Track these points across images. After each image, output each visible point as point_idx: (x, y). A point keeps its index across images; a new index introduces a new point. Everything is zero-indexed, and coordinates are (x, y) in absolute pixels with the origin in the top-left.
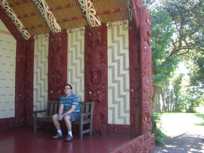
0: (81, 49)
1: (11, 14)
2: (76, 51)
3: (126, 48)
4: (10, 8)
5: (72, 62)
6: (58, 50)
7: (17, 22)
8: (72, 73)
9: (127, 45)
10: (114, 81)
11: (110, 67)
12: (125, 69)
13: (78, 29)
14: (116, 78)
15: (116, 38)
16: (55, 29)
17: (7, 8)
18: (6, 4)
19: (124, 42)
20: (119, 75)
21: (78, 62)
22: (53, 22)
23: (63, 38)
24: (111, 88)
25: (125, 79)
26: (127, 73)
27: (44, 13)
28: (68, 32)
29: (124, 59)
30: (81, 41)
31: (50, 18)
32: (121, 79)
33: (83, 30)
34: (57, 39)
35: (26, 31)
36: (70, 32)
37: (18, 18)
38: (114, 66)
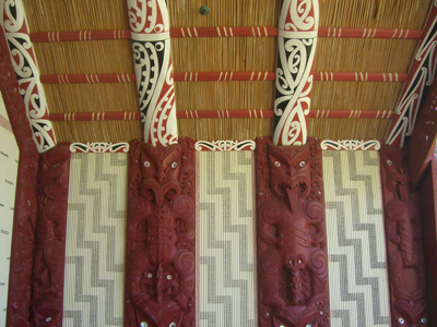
0: (242, 203)
1: (27, 64)
2: (227, 205)
3: (375, 212)
4: (29, 44)
5: (211, 237)
6: (168, 199)
7: (35, 91)
8: (212, 269)
9: (378, 203)
10: (346, 296)
11: (335, 259)
12: (375, 265)
13: (233, 144)
14: (353, 288)
15: (347, 183)
16: (164, 133)
17: (21, 41)
18: (23, 30)
19: (370, 196)
20: (360, 280)
21: (234, 238)
22: (168, 112)
23: (182, 163)
24: (339, 314)
25: (375, 290)
26: (382, 275)
27: (153, 81)
28: (197, 146)
29: (372, 237)
30: (242, 177)
31: (165, 98)
32: (366, 290)
33: (248, 148)
34: (164, 164)
35: (49, 125)
36: (204, 149)
37: (43, 79)
38: (345, 256)
